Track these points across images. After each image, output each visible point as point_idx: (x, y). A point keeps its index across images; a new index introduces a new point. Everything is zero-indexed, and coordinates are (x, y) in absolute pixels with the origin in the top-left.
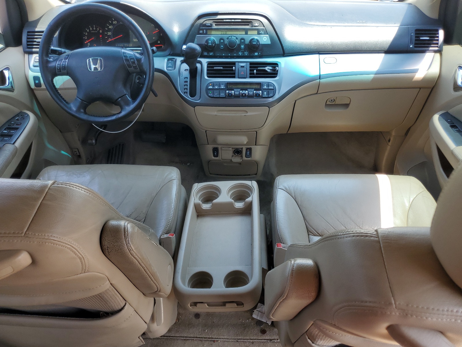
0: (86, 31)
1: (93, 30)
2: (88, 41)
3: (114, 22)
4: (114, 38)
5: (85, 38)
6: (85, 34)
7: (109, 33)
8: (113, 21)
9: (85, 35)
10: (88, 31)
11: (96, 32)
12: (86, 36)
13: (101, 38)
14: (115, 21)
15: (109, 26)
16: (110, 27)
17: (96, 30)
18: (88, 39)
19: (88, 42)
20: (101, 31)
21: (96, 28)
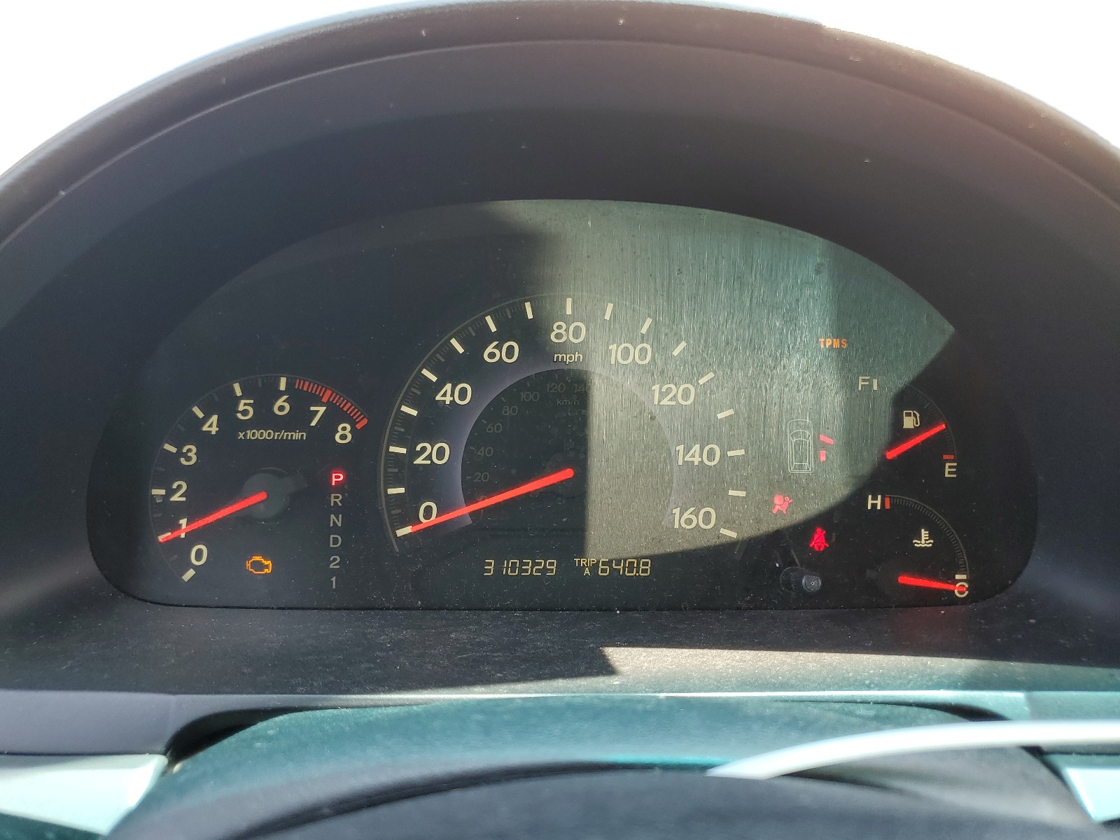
0: (193, 431)
1: (264, 418)
2: (195, 526)
3: (493, 353)
4: (469, 500)
5: (171, 492)
6: (180, 454)
7: (431, 453)
8: (487, 337)
9: (173, 470)
10: (212, 425)
11: (297, 436)
12: (185, 473)
13: (336, 499)
14: (501, 337)
15: (439, 385)
16: (447, 395)
17: (299, 417)
18: (192, 509)
19: (193, 537)
20: (343, 433)
21: (302, 403)
